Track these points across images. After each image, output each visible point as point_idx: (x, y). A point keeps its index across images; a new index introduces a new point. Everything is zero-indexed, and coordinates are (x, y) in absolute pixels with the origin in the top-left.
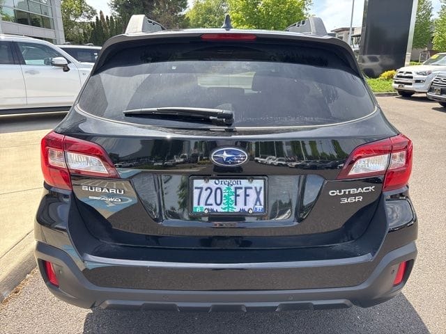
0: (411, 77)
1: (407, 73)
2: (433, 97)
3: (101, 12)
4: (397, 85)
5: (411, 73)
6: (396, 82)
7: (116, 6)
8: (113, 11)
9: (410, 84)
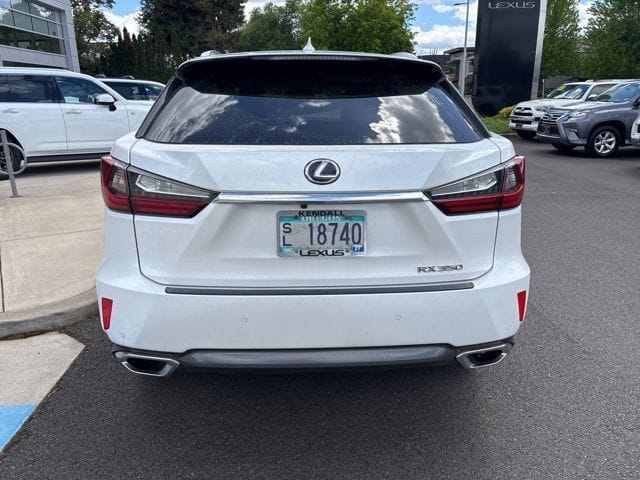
0: (531, 115)
1: (526, 109)
2: (544, 138)
3: (125, 30)
4: (514, 125)
5: (529, 109)
6: (513, 121)
7: (145, 21)
8: (142, 28)
9: (529, 123)
